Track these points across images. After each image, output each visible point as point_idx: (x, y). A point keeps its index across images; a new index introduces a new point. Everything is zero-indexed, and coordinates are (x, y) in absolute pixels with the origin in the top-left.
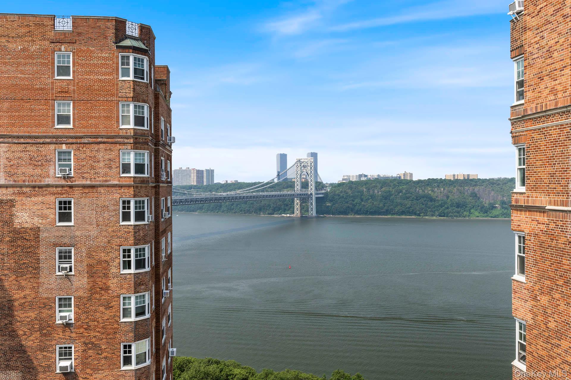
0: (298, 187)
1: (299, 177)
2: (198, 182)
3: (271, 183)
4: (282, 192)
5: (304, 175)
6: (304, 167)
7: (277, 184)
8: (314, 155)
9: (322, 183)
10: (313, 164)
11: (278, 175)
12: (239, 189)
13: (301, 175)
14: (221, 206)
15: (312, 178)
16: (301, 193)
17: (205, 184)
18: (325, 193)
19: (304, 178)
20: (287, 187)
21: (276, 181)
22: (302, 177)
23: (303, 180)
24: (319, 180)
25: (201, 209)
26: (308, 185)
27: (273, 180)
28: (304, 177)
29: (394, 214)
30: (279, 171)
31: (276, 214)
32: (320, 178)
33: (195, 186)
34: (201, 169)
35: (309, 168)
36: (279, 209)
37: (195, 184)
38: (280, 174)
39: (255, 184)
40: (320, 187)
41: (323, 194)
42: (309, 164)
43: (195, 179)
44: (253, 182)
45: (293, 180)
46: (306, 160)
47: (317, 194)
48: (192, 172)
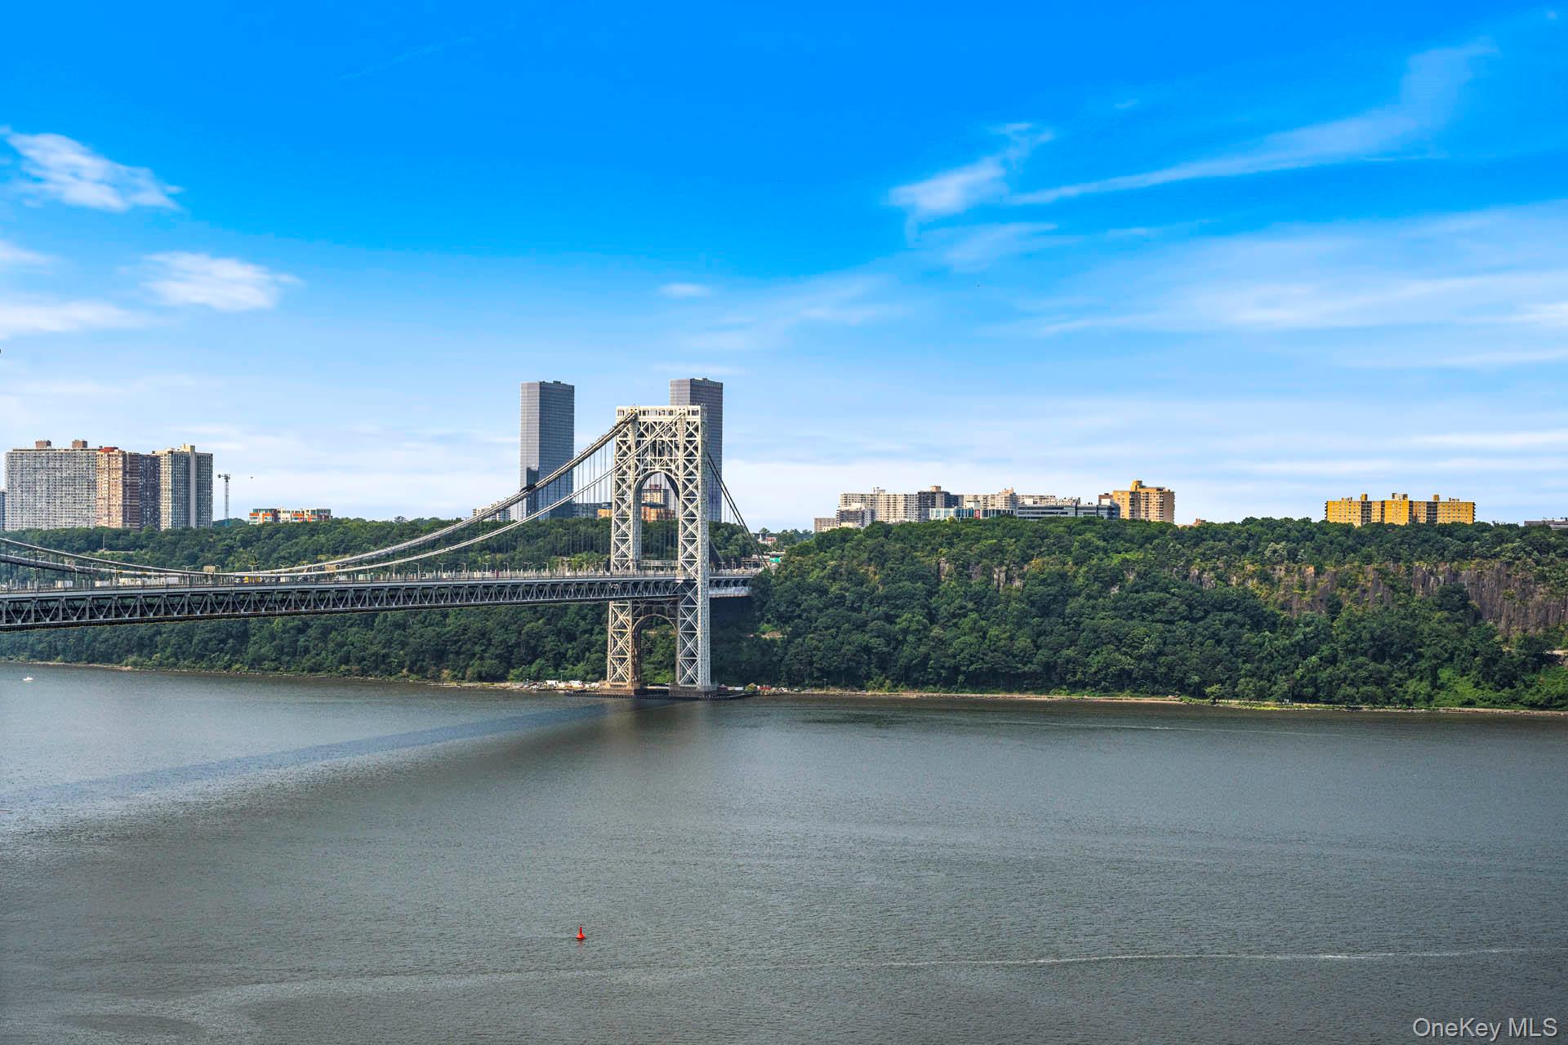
0: (625, 548)
1: (630, 497)
2: (129, 512)
3: (496, 525)
4: (546, 573)
5: (656, 489)
6: (658, 449)
7: (528, 533)
8: (706, 394)
9: (742, 529)
10: (698, 439)
11: (530, 487)
12: (336, 553)
13: (639, 491)
14: (244, 637)
15: (698, 508)
16: (640, 576)
17: (166, 523)
18: (759, 577)
19: (653, 506)
20: (572, 549)
21: (518, 514)
22: (648, 498)
23: (652, 515)
24: (727, 517)
25: (144, 646)
26: (673, 541)
27: (504, 509)
28: (658, 498)
29: (1076, 686)
30: (535, 466)
31: (519, 678)
32: (733, 507)
33: (117, 534)
34: (145, 451)
35: (680, 456)
36: (534, 654)
37: (117, 523)
38: (538, 485)
39: (414, 528)
40: (733, 550)
41: (745, 583)
42: (681, 439)
43: (118, 500)
44: (410, 518)
45: (602, 513)
46: (666, 419)
47: (717, 584)
48: (102, 463)
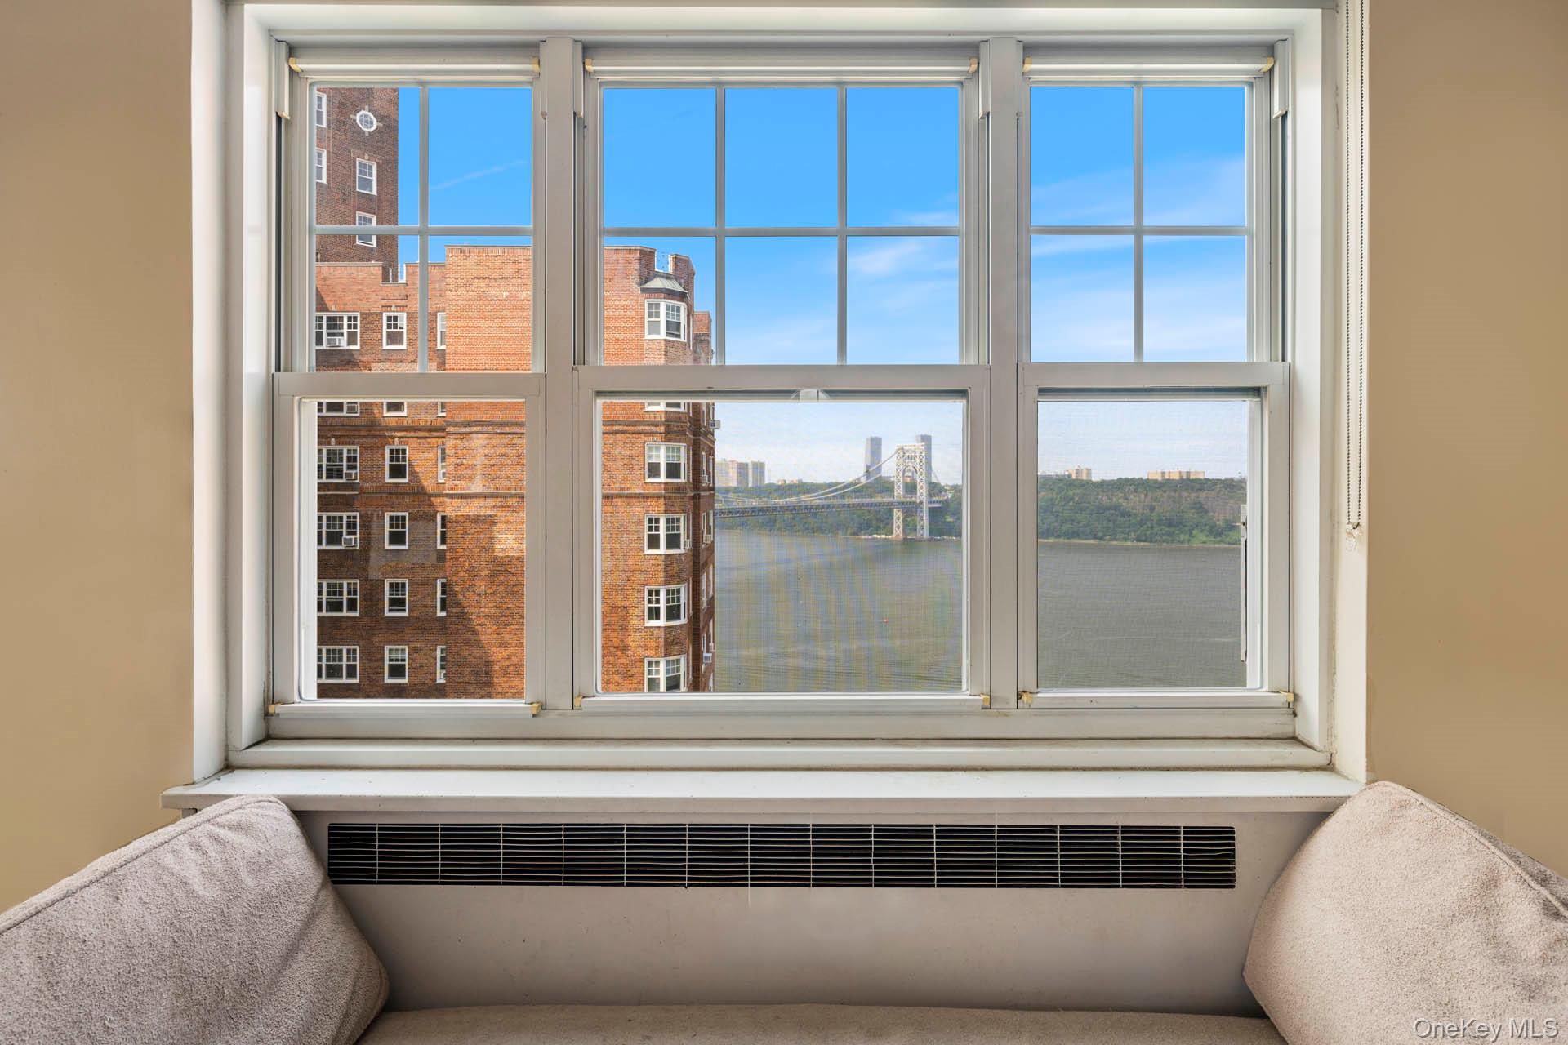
0: (899, 492)
1: (901, 474)
2: (739, 482)
3: (856, 484)
4: (873, 499)
5: (909, 471)
6: (911, 458)
7: (866, 486)
8: (926, 440)
9: (939, 484)
10: (924, 454)
11: (867, 471)
12: (804, 493)
13: (904, 472)
14: (775, 521)
15: (923, 477)
16: (904, 500)
17: (750, 485)
18: (945, 500)
19: (909, 477)
20: (881, 492)
21: (864, 480)
22: (907, 474)
23: (908, 480)
24: (934, 480)
25: (743, 524)
26: (915, 488)
27: (859, 479)
28: (910, 474)
29: (1058, 536)
30: (869, 464)
31: (865, 534)
32: (936, 477)
33: (736, 488)
34: (744, 462)
35: (918, 461)
36: (869, 526)
37: (734, 484)
38: (871, 470)
39: (830, 485)
40: (936, 491)
41: (940, 502)
42: (918, 454)
43: (735, 478)
44: (828, 482)
45: (892, 479)
46: (913, 448)
47: (931, 502)
48: (731, 466)
